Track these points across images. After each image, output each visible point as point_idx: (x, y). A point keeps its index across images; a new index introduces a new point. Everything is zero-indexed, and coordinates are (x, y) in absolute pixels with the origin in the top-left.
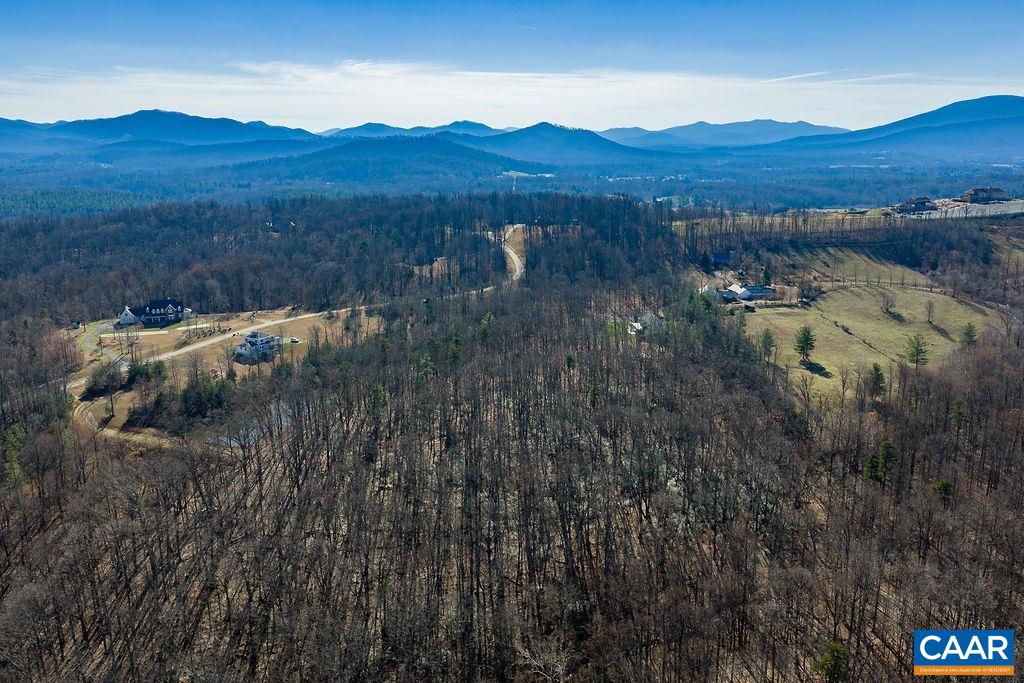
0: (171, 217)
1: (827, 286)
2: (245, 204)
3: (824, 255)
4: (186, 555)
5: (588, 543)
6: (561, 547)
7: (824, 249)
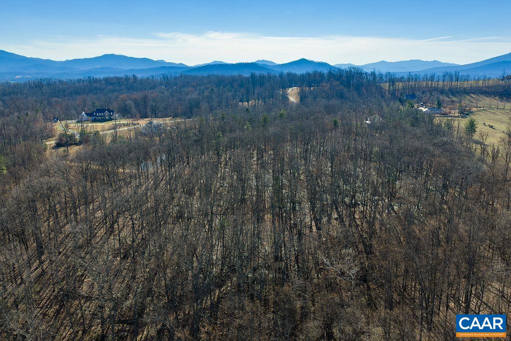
0: (112, 82)
1: (474, 109)
2: (150, 77)
3: (469, 97)
4: (98, 215)
5: (355, 218)
6: (336, 219)
7: (468, 94)
